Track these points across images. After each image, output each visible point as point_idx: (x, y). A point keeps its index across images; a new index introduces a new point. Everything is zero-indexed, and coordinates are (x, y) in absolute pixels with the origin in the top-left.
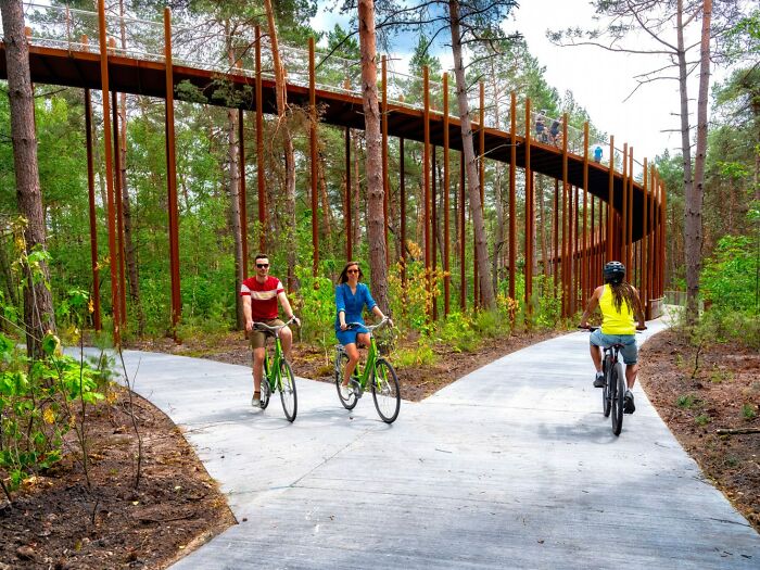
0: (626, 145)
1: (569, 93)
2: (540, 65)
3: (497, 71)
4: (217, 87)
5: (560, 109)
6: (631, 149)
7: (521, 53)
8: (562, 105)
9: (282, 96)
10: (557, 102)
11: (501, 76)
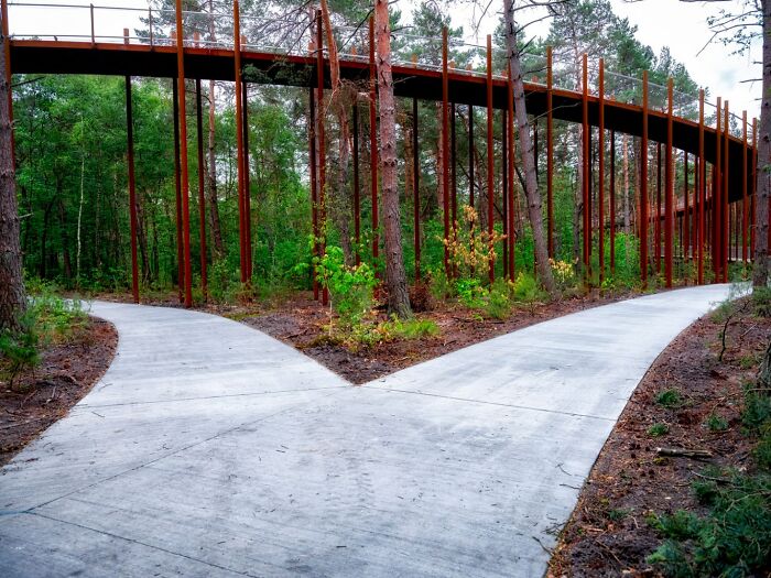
0: (719, 99)
1: (666, 50)
2: (631, 25)
3: (579, 34)
4: (278, 68)
5: (655, 66)
6: (726, 103)
7: (604, 14)
8: (658, 63)
9: (335, 71)
10: (652, 61)
11: (585, 38)
